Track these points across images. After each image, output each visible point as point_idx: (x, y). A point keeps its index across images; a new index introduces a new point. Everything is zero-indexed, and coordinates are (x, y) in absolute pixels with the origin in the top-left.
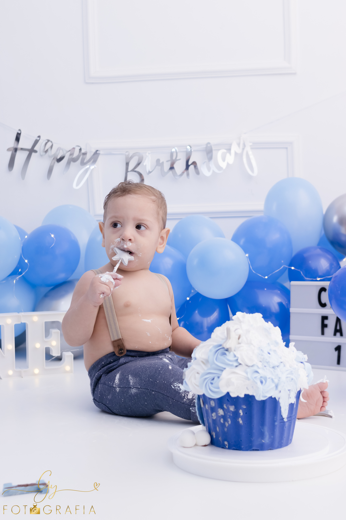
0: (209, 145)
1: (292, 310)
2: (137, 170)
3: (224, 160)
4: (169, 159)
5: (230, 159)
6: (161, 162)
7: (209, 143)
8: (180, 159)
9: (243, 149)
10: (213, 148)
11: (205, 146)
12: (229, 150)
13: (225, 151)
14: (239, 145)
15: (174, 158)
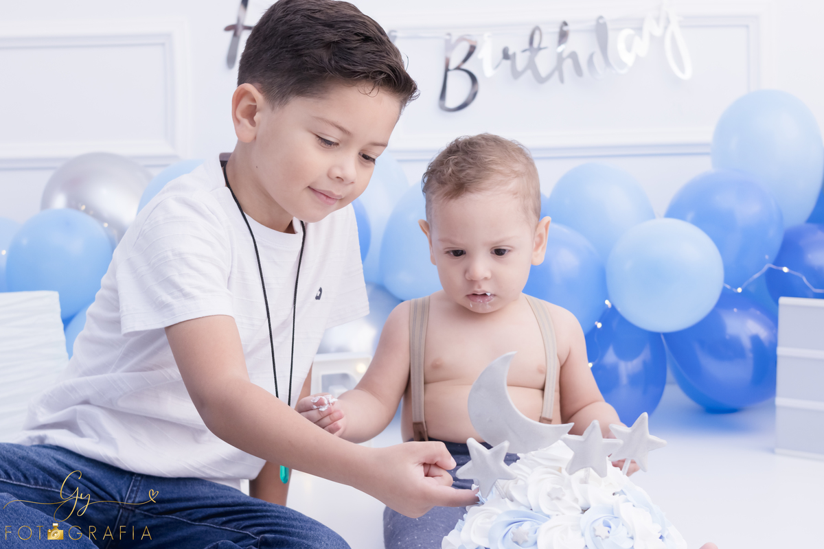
0: (601, 21)
1: (781, 351)
2: (466, 66)
3: (629, 49)
4: (526, 46)
5: (642, 47)
6: (511, 52)
7: (601, 17)
8: (545, 48)
9: (666, 28)
10: (609, 26)
11: (594, 23)
12: (639, 29)
13: (631, 32)
14: (657, 20)
15: (536, 44)
